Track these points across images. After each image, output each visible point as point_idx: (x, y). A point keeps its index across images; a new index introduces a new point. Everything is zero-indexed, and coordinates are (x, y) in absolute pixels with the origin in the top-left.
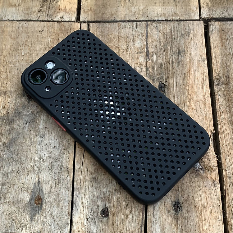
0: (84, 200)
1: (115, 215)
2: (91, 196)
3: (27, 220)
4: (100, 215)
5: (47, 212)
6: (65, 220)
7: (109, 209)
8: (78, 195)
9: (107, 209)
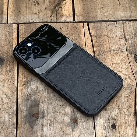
2: (104, 118)
4: (111, 128)
5: (81, 127)
6: (92, 131)
9: (115, 124)
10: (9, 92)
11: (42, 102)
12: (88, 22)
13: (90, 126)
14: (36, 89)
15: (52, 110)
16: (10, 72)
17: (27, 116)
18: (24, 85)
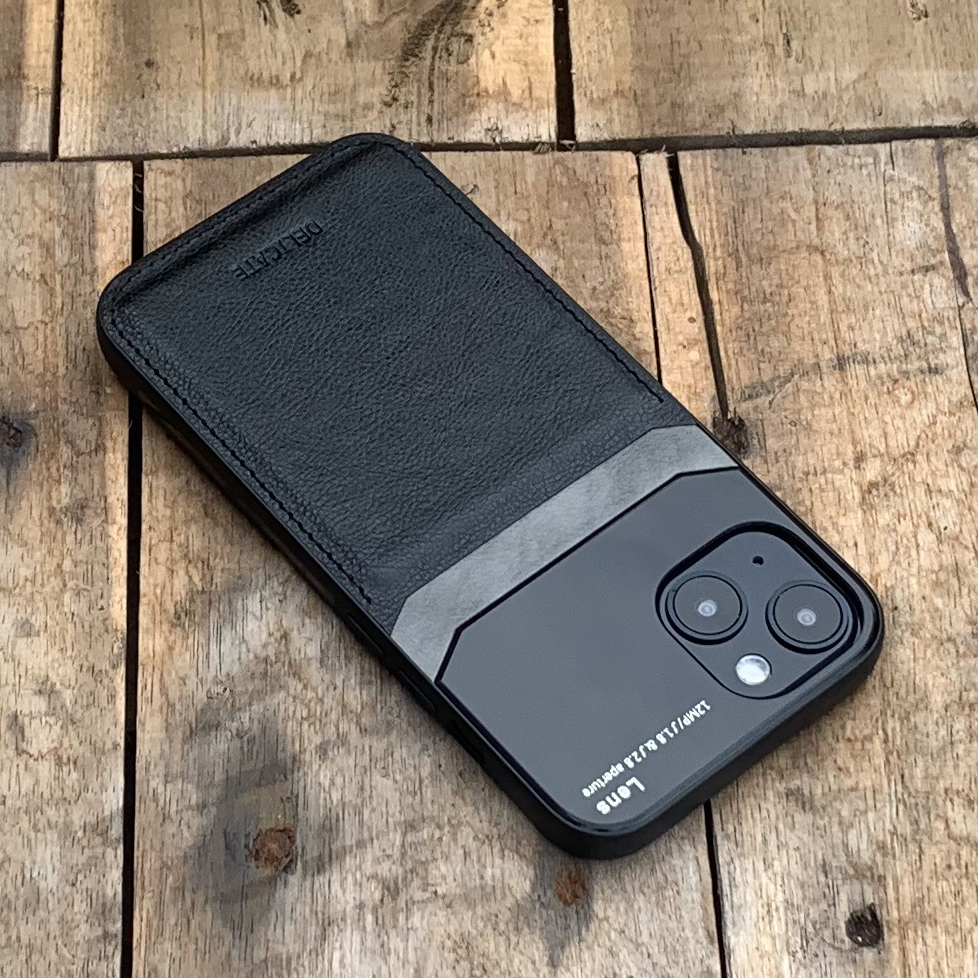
0: (764, 880)
1: (911, 934)
2: (793, 862)
3: (534, 963)
4: (847, 939)
5: (615, 930)
6: (697, 963)
7: (883, 914)
8: (737, 864)
9: (874, 915)
10: (69, 671)
11: (323, 751)
12: (672, 147)
13: (687, 924)
14: (271, 651)
15: (394, 808)
16: (79, 521)
17: (201, 848)
18: (182, 617)
